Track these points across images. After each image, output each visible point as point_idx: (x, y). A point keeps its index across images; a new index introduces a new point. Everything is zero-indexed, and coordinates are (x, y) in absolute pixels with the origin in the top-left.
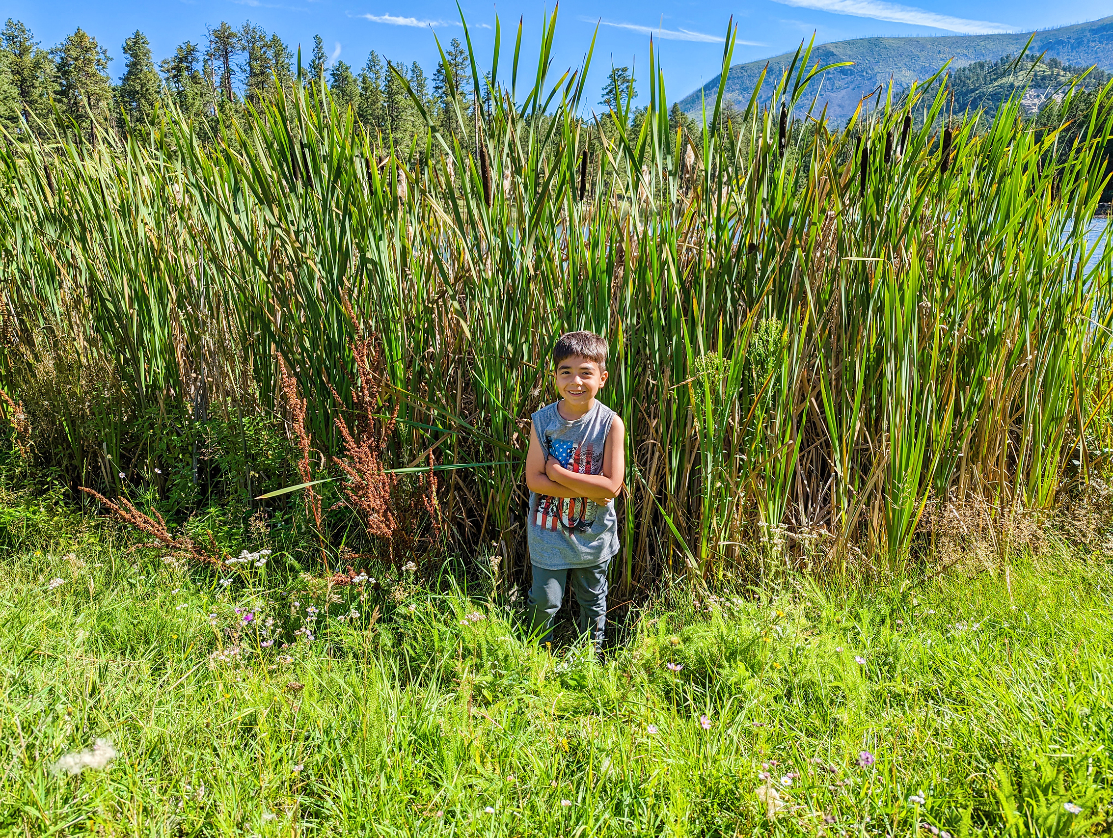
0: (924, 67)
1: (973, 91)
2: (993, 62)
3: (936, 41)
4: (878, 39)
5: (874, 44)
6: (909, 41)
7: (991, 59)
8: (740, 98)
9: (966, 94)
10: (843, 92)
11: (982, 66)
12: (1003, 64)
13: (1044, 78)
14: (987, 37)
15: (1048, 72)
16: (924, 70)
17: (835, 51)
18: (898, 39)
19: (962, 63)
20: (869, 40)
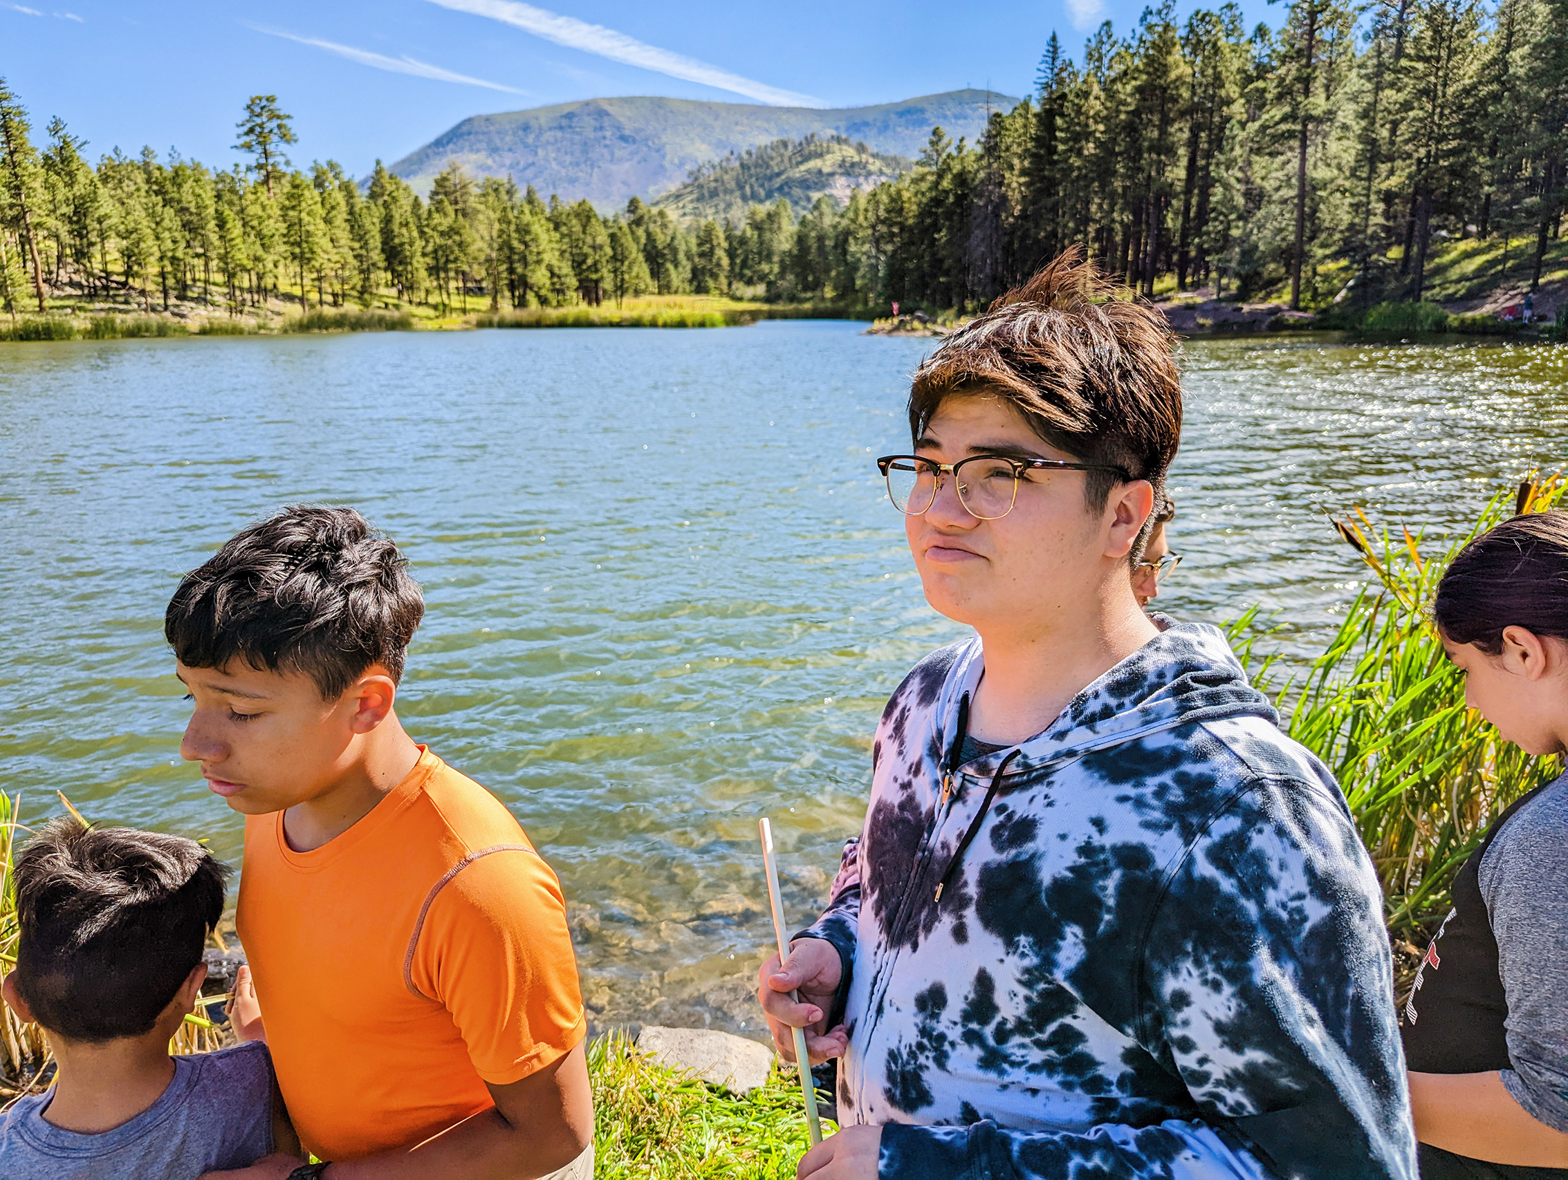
0: (720, 141)
1: (778, 175)
2: (797, 142)
3: (730, 108)
4: (661, 99)
5: (658, 103)
6: (700, 105)
7: (795, 137)
8: (490, 162)
9: (770, 178)
10: (627, 165)
11: (785, 144)
12: (808, 144)
13: (853, 165)
14: (789, 110)
15: (856, 159)
16: (720, 144)
17: (610, 109)
18: (687, 101)
19: (764, 140)
20: (652, 100)
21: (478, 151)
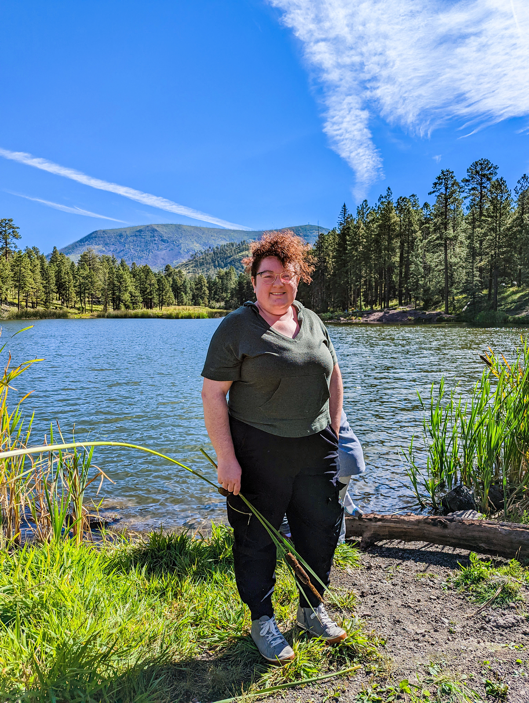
0: (205, 243)
1: (230, 257)
4: (180, 225)
5: (178, 227)
6: (196, 228)
7: (237, 242)
8: (104, 249)
9: (226, 259)
10: (164, 251)
11: (233, 245)
12: (242, 245)
14: (234, 231)
16: (205, 244)
17: (157, 229)
18: (191, 227)
19: (223, 243)
20: (175, 225)
21: (99, 244)
